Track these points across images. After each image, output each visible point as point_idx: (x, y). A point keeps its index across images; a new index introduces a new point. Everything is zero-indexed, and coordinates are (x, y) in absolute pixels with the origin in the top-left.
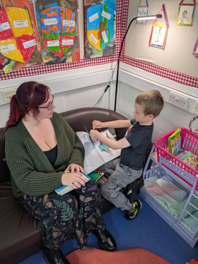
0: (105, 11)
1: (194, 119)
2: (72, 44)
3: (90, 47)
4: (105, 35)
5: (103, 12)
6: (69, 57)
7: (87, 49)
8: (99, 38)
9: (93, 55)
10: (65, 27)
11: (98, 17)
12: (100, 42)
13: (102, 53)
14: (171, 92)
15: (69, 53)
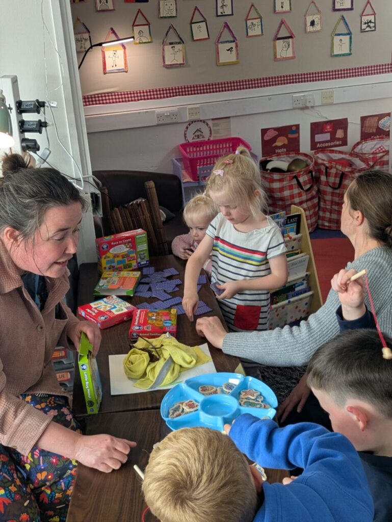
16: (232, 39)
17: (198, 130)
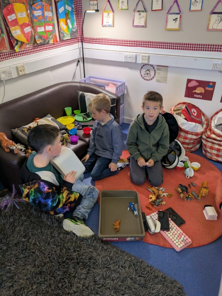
0: (67, 5)
1: (142, 67)
2: (52, 29)
3: (62, 31)
4: (70, 23)
5: (66, 6)
6: (51, 39)
7: (60, 33)
8: (66, 25)
9: (65, 38)
10: (46, 17)
11: (64, 10)
12: (67, 28)
13: (69, 36)
14: (125, 53)
15: (51, 37)
16: (178, 12)
17: (148, 70)
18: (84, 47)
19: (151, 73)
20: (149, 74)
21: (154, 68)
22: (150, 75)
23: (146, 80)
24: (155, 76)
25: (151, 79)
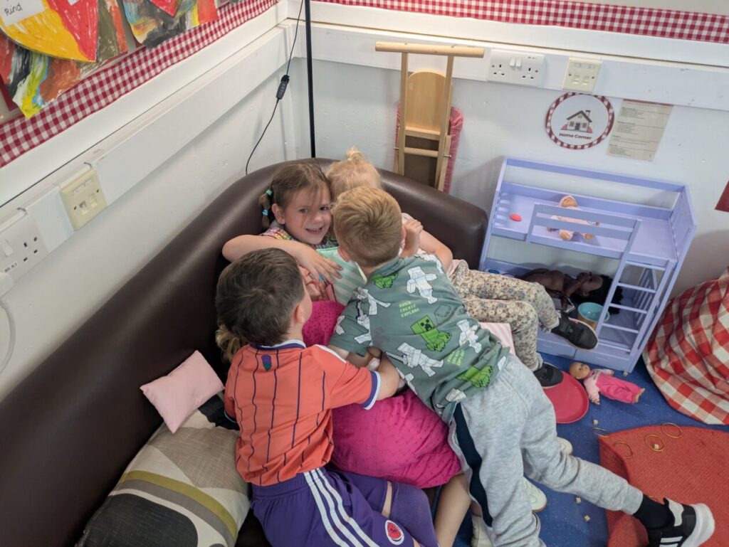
1: (558, 102)
14: (493, 50)
17: (581, 112)
18: (312, 19)
19: (591, 125)
20: (581, 129)
21: (609, 106)
22: (589, 131)
23: (568, 147)
24: (607, 134)
25: (591, 145)
